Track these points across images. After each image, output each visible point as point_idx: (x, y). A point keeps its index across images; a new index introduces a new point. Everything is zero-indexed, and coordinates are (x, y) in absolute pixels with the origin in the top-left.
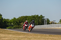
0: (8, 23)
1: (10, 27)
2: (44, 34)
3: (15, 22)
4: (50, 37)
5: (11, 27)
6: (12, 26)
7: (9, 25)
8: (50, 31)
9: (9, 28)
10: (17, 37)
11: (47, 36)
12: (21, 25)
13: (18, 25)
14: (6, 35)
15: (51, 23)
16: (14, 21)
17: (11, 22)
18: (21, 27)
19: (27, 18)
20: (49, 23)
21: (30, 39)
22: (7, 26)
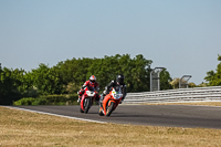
0: (20, 83)
1: (26, 100)
2: (151, 127)
3: (46, 82)
4: (171, 137)
5: (30, 99)
6: (35, 95)
7: (22, 90)
8: (173, 115)
9: (23, 104)
10: (52, 134)
11: (161, 133)
12: (67, 93)
13: (55, 93)
14: (13, 130)
15: (177, 86)
16: (41, 77)
17: (32, 82)
18: (65, 100)
19: (87, 66)
20: (167, 83)
21: (98, 143)
22: (18, 97)
